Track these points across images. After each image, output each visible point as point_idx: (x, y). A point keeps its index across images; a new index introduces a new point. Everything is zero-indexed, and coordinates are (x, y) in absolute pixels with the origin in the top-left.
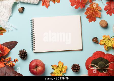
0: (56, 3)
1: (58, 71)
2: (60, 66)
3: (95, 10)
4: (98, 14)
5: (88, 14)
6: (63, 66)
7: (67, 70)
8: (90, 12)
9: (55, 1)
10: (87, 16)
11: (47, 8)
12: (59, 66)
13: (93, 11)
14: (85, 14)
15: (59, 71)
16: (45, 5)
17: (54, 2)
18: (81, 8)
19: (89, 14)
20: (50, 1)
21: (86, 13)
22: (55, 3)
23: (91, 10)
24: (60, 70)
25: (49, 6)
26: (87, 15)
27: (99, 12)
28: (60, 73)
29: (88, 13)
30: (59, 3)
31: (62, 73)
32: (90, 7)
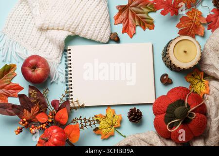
0: (147, 30)
2: (109, 116)
3: (195, 23)
4: (201, 30)
5: (183, 28)
6: (114, 116)
8: (187, 24)
9: (146, 27)
10: (180, 31)
11: (131, 37)
12: (107, 116)
13: (191, 23)
14: (176, 27)
15: (107, 124)
16: (128, 31)
18: (172, 15)
19: (185, 28)
20: (137, 25)
21: (178, 26)
22: (145, 30)
23: (188, 22)
24: (110, 122)
25: (135, 34)
26: (180, 29)
27: (201, 25)
29: (183, 25)
30: (152, 30)
31: (113, 127)
32: (187, 16)
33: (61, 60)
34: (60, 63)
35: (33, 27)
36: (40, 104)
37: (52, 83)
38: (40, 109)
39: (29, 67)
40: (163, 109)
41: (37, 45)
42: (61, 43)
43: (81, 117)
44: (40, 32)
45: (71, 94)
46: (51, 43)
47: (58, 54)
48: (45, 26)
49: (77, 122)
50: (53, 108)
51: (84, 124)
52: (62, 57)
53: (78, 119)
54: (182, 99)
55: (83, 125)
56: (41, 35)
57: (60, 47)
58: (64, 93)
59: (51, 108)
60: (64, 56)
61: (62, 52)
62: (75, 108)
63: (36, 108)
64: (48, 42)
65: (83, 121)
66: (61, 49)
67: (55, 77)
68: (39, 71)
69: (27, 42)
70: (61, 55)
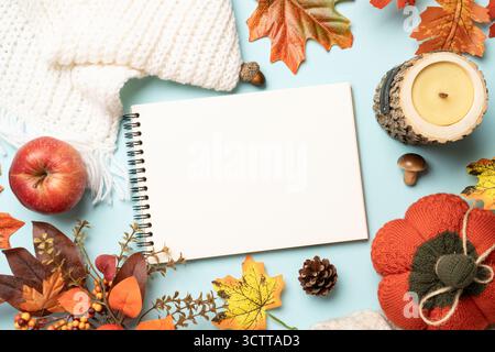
0: (335, 49)
1: (245, 305)
2: (250, 281)
3: (461, 23)
4: (474, 39)
5: (427, 39)
6: (263, 280)
7: (282, 293)
8: (439, 27)
9: (332, 43)
10: (420, 46)
11: (295, 71)
12: (245, 281)
13: (450, 25)
14: (412, 36)
15: (248, 302)
17: (327, 46)
18: (401, 5)
19: (433, 37)
20: (309, 39)
22: (328, 51)
23: (442, 21)
24: (254, 296)
25: (303, 62)
26: (421, 42)
27: (476, 29)
28: (255, 313)
29: (429, 32)
30: (348, 50)
31: (264, 308)
32: (438, 5)
33: (116, 142)
34: (116, 150)
35: (37, 60)
36: (65, 267)
37: (96, 205)
38: (67, 280)
39: (28, 172)
40: (401, 261)
41: (49, 107)
42: (111, 100)
43: (177, 294)
44: (56, 75)
45: (147, 230)
46: (85, 101)
47: (106, 129)
48: (64, 57)
49: (169, 308)
50: (102, 276)
51: (187, 311)
52: (118, 135)
53: (169, 299)
54: (452, 230)
55: (184, 314)
56: (58, 82)
57: (108, 109)
58: (130, 231)
59: (97, 276)
60: (124, 131)
61: (116, 123)
62: (161, 267)
63: (55, 282)
64: (79, 98)
65: (183, 304)
66: (112, 115)
67: (104, 187)
68: (56, 183)
69: (23, 102)
70: (115, 130)
